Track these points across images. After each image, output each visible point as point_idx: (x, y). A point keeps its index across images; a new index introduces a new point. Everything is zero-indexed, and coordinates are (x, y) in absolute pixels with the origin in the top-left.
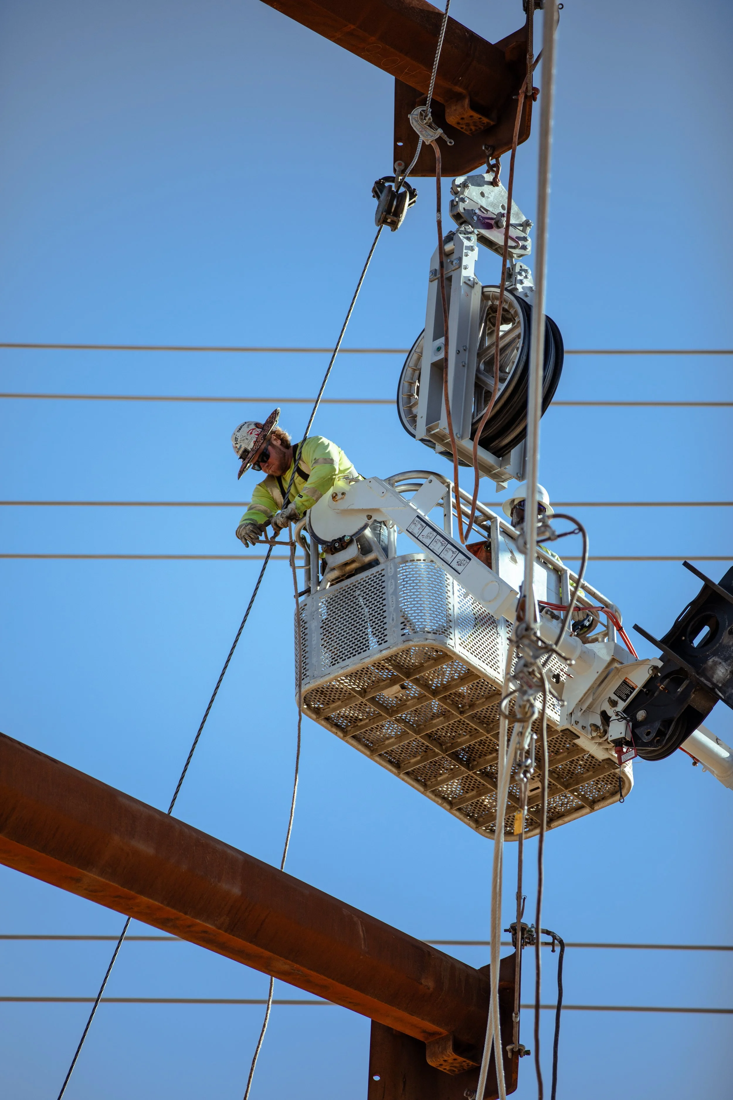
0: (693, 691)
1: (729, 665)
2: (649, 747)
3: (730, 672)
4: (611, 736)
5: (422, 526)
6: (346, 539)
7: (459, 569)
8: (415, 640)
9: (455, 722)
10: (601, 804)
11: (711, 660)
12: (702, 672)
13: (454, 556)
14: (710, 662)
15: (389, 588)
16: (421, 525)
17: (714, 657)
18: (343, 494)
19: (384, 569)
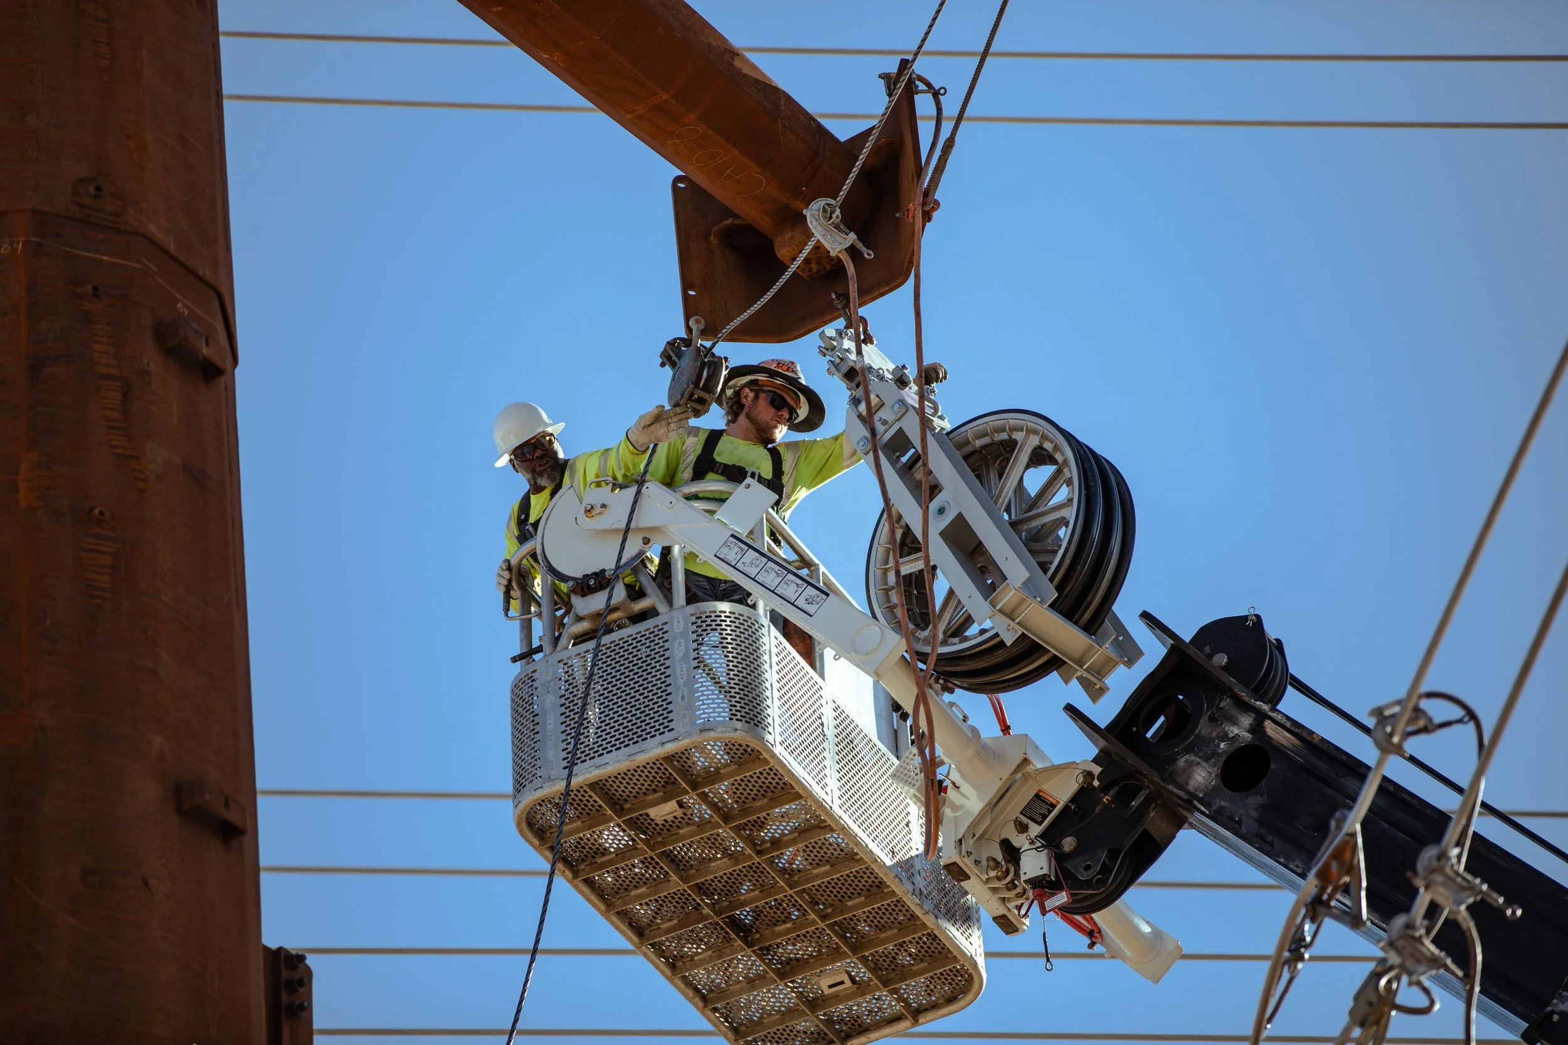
0: (1153, 806)
1: (1214, 766)
2: (1084, 889)
3: (1216, 776)
4: (1025, 873)
5: (742, 550)
6: (607, 574)
7: (811, 609)
8: (719, 730)
9: (744, 867)
10: (930, 1015)
11: (1182, 760)
12: (1171, 779)
13: (800, 590)
14: (1181, 762)
15: (676, 651)
16: (739, 547)
17: (1188, 755)
18: (604, 506)
19: (667, 623)
